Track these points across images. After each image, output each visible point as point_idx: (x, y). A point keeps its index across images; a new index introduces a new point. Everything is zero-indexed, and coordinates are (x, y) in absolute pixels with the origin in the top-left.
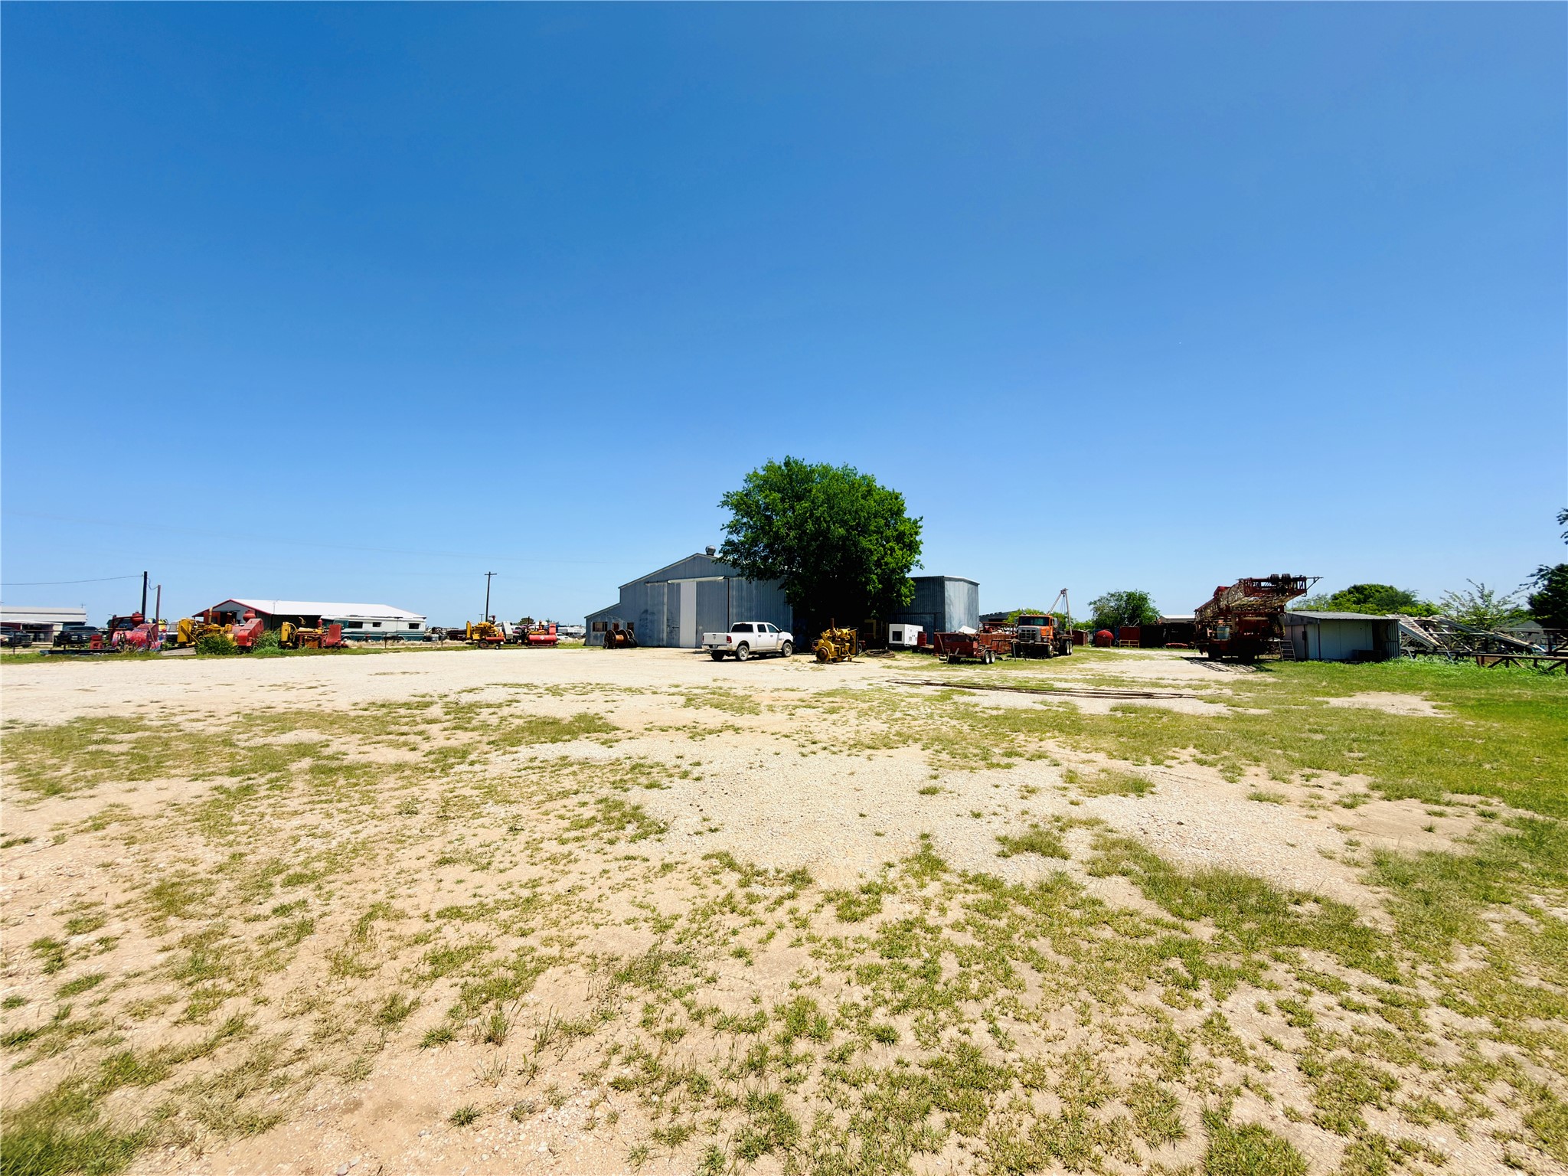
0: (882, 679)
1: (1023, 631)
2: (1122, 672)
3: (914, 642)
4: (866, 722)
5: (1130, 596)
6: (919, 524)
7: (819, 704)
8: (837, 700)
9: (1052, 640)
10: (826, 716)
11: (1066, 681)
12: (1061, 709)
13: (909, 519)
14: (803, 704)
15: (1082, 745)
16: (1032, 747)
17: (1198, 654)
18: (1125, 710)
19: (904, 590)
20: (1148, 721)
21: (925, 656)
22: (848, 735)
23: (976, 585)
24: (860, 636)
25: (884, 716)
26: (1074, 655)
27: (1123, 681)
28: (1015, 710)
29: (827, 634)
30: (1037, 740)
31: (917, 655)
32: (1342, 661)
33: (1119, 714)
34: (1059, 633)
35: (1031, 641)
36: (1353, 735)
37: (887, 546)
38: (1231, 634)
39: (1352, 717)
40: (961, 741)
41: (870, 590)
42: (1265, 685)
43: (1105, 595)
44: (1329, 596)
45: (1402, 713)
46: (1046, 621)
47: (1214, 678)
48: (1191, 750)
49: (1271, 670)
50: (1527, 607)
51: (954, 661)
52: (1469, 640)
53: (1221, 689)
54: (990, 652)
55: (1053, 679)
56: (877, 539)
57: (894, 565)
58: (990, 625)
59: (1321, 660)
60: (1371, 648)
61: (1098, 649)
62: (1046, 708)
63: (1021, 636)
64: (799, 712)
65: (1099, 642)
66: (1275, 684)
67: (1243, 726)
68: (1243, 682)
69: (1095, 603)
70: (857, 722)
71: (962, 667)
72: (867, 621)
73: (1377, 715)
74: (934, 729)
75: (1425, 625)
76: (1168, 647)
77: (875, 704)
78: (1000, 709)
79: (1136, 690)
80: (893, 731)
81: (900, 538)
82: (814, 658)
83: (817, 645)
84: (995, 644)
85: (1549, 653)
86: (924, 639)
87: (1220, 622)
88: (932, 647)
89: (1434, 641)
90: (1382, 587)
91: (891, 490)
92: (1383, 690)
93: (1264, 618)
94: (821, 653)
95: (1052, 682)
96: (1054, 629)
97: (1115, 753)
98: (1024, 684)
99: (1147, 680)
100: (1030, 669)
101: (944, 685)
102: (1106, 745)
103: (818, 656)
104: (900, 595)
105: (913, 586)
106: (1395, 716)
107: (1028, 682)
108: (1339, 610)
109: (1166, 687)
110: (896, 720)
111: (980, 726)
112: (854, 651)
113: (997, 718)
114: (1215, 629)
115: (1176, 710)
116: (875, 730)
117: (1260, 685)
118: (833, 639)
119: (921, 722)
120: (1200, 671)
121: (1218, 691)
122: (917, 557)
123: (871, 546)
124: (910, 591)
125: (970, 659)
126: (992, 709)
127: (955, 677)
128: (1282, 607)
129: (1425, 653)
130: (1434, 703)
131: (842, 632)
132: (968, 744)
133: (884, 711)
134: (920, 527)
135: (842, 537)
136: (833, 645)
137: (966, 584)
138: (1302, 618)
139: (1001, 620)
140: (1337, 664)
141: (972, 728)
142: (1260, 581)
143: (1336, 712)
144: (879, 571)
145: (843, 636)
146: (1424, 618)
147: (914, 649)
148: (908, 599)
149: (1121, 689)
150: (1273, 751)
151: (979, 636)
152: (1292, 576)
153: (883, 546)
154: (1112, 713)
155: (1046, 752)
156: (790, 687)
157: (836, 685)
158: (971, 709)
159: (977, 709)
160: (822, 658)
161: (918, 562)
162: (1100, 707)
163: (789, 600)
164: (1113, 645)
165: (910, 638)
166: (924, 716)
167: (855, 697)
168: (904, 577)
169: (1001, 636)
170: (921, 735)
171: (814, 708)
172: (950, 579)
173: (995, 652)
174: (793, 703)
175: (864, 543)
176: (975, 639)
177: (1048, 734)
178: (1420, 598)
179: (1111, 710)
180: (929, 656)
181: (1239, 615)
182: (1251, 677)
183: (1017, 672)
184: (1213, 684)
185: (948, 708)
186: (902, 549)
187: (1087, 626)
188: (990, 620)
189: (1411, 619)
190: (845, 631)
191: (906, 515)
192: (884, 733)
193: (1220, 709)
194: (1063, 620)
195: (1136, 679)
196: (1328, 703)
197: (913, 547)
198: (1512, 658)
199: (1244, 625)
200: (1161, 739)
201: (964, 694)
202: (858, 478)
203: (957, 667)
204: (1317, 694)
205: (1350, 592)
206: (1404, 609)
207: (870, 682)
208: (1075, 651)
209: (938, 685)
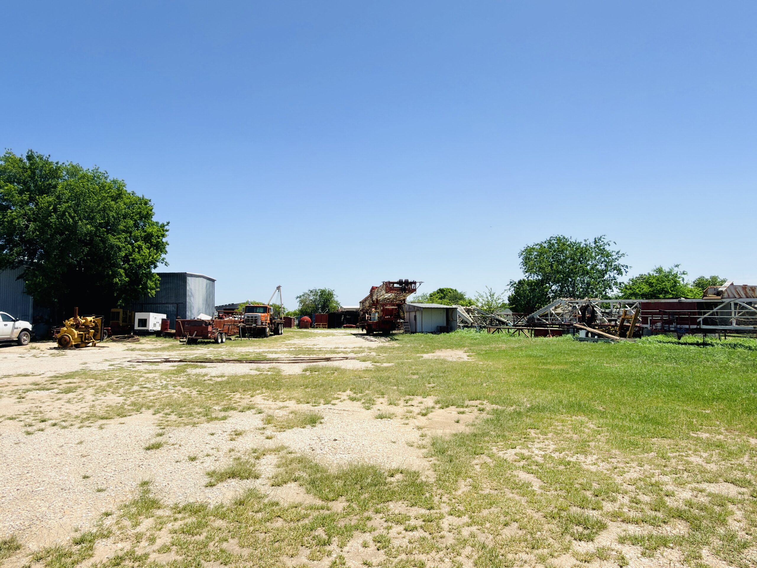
0: (125, 360)
1: (248, 317)
2: (314, 345)
3: (158, 328)
4: (103, 397)
5: (323, 292)
6: (166, 228)
7: (55, 386)
8: (75, 380)
9: (269, 324)
10: (60, 396)
11: (276, 353)
12: (269, 373)
13: (157, 223)
14: (37, 387)
15: (281, 397)
16: (245, 402)
17: (360, 331)
18: (312, 370)
19: (150, 283)
20: (325, 376)
21: (167, 339)
22: (83, 410)
23: (213, 281)
24: (105, 323)
25: (121, 391)
26: (284, 334)
27: (314, 351)
28: (236, 376)
29: (71, 321)
30: (249, 396)
31: (160, 339)
32: (432, 333)
33: (308, 373)
34: (274, 319)
35: (254, 325)
36: (431, 374)
37: (136, 244)
38: (378, 317)
39: (432, 364)
40: (189, 403)
41: (117, 283)
42: (394, 349)
43: (307, 292)
44: (428, 295)
45: (454, 360)
46: (265, 309)
47: (367, 346)
48: (348, 392)
49: (397, 340)
50: (507, 302)
51: (192, 342)
52: (484, 319)
53: (370, 353)
54: (221, 334)
55: (267, 352)
56: (126, 238)
57: (141, 262)
58: (225, 313)
59: (422, 332)
60: (445, 325)
61: (300, 330)
62: (258, 373)
63: (246, 321)
64: (30, 395)
65: (302, 325)
66: (399, 347)
67: (378, 374)
68: (382, 348)
69: (300, 297)
70: (94, 398)
71: (199, 347)
72: (113, 310)
73: (444, 361)
74: (167, 397)
75: (468, 311)
76: (344, 327)
77: (115, 381)
78: (224, 377)
79: (321, 356)
80: (128, 402)
81: (148, 238)
82: (56, 345)
83: (58, 332)
84: (226, 327)
85: (513, 326)
86: (167, 325)
87: (373, 310)
88: (174, 331)
89: (471, 320)
90: (452, 290)
91: (141, 196)
92: (448, 348)
93: (395, 307)
94: (63, 340)
95: (266, 354)
96: (271, 315)
97: (301, 400)
98: (245, 357)
99: (328, 349)
100: (251, 346)
101: (180, 361)
102: (296, 395)
103: (59, 343)
104: (145, 287)
105: (158, 280)
106: (451, 362)
107: (249, 355)
108: (433, 302)
109: (339, 353)
110: (133, 393)
111: (206, 390)
112: (98, 336)
113: (220, 383)
114: (370, 315)
115: (343, 367)
116: (110, 403)
117: (391, 349)
118: (77, 326)
119: (156, 392)
120: (361, 342)
121: (368, 354)
122: (163, 256)
123: (119, 243)
124: (156, 284)
125: (206, 340)
126: (218, 377)
127: (191, 355)
128: (404, 300)
129: (467, 327)
130: (468, 354)
131: (86, 320)
132: (194, 405)
133: (122, 387)
134: (167, 231)
135: (90, 233)
136: (76, 332)
137: (205, 280)
138: (414, 306)
139: (233, 310)
140: (430, 335)
141: (200, 392)
142: (394, 283)
143: (426, 362)
144: (126, 266)
145: (88, 324)
146: (468, 307)
147: (157, 334)
148: (154, 291)
149: (311, 356)
150: (392, 387)
151: (213, 321)
152: (409, 281)
153: (132, 244)
154: (304, 373)
155: (254, 404)
156: (23, 372)
157: (77, 367)
158: (201, 378)
159: (206, 378)
160: (64, 344)
161: (163, 259)
162: (297, 369)
163: (29, 291)
164: (311, 327)
165: (155, 325)
166: (159, 387)
167: (95, 377)
168: (150, 272)
169: (231, 321)
170: (154, 403)
171: (48, 390)
172: (192, 276)
173: (226, 333)
174: (24, 387)
175: (113, 240)
176: (210, 324)
177: (258, 392)
178: (467, 297)
179: (303, 371)
180: (171, 339)
181: (383, 305)
182: (387, 344)
183: (241, 348)
184: (366, 349)
185: (181, 379)
186: (149, 249)
187: (295, 314)
188: (224, 309)
189: (463, 308)
190: (89, 319)
191: (154, 219)
192: (119, 405)
193: (369, 365)
194: (278, 310)
195: (322, 349)
196: (422, 357)
197: (160, 247)
198: (500, 328)
199: (386, 312)
200: (331, 387)
201: (197, 367)
202: (108, 181)
203: (194, 347)
204: (418, 352)
205: (438, 293)
206: (461, 302)
207: (112, 363)
208: (284, 331)
209: (175, 361)
